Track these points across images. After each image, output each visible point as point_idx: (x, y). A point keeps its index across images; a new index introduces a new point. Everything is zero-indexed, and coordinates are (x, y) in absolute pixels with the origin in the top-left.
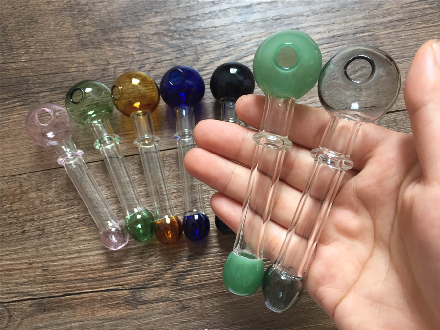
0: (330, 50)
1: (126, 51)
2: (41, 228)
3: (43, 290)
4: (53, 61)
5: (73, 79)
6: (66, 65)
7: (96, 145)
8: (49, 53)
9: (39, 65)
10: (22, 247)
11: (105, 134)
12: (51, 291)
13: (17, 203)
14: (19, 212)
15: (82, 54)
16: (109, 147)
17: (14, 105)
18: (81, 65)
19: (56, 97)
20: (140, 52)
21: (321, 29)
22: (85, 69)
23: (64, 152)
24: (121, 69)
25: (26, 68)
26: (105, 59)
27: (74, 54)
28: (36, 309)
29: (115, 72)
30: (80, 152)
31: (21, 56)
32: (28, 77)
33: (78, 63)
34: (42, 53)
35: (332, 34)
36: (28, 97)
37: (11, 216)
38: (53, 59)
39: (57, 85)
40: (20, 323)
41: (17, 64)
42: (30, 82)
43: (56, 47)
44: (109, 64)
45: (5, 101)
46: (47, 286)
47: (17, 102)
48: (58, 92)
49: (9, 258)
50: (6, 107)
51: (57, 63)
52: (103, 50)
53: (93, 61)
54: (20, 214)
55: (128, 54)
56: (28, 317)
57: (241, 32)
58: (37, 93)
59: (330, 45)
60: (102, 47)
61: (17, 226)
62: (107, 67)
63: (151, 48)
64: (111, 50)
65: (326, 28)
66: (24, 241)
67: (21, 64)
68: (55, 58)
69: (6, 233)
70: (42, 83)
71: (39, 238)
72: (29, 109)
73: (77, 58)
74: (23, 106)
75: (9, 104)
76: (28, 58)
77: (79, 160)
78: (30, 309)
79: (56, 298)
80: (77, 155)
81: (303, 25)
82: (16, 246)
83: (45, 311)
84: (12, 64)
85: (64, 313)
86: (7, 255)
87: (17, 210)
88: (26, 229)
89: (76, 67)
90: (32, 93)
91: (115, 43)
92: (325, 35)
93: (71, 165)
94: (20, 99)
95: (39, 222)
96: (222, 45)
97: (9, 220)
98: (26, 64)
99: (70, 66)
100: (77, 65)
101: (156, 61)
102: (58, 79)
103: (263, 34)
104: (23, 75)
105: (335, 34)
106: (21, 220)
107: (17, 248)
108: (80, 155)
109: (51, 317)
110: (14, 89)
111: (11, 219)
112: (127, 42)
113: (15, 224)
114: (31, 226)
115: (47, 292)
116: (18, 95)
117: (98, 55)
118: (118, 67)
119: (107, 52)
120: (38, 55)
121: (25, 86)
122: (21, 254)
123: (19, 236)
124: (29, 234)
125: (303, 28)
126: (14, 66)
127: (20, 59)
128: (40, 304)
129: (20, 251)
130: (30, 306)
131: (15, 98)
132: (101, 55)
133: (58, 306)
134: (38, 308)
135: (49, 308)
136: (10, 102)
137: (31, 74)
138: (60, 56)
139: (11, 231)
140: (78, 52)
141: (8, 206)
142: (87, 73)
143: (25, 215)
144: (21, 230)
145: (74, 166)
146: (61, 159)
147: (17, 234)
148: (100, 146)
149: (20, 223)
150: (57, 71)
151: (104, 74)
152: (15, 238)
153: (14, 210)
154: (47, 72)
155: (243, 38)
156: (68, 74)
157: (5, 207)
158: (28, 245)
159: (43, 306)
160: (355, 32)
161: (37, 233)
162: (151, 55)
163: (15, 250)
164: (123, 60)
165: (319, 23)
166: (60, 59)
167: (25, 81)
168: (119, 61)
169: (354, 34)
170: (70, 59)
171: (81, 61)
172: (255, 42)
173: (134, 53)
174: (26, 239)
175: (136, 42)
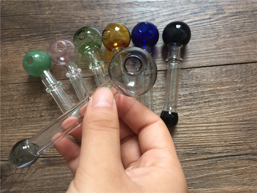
0: (237, 20)
1: (110, 12)
2: (52, 115)
3: (50, 152)
4: (65, 15)
5: (77, 27)
6: (73, 18)
7: (90, 67)
8: (63, 10)
9: (57, 17)
10: (40, 125)
11: (96, 60)
12: (56, 153)
13: (38, 99)
14: (39, 104)
15: (83, 12)
16: (97, 68)
17: (40, 40)
18: (82, 19)
19: (66, 37)
20: (118, 13)
21: (232, 7)
22: (84, 21)
23: (70, 69)
24: (106, 22)
25: (49, 18)
26: (97, 16)
27: (78, 12)
28: (46, 163)
29: (102, 24)
30: (79, 70)
31: (46, 11)
32: (50, 24)
33: (81, 17)
34: (59, 10)
35: (238, 10)
36: (49, 35)
37: (34, 106)
38: (65, 14)
39: (67, 30)
40: (35, 172)
41: (43, 16)
42: (50, 27)
43: (68, 7)
44: (99, 19)
45: (35, 37)
46: (53, 150)
47: (42, 38)
48: (67, 34)
49: (31, 131)
50: (35, 40)
51: (67, 17)
52: (96, 10)
53: (89, 17)
54: (40, 105)
55: (111, 14)
56: (40, 168)
57: (182, 5)
58: (54, 34)
59: (237, 17)
60: (96, 9)
61: (37, 112)
62: (98, 21)
63: (125, 11)
64: (101, 11)
65: (235, 6)
66: (41, 121)
67: (45, 15)
68: (67, 14)
69: (30, 116)
70: (58, 28)
71: (50, 121)
72: (49, 43)
73: (80, 14)
74: (46, 41)
75: (37, 39)
76: (51, 12)
77: (79, 75)
78: (41, 163)
79: (58, 158)
80: (77, 72)
81: (220, 4)
82: (36, 124)
83: (51, 165)
84: (41, 15)
85: (62, 167)
86: (30, 129)
87: (38, 102)
88: (43, 114)
89: (79, 20)
90: (52, 33)
91: (104, 7)
92: (234, 11)
93: (73, 77)
94: (44, 36)
95: (51, 111)
96: (169, 12)
97: (33, 109)
98: (49, 16)
99: (75, 19)
100: (79, 19)
101: (128, 19)
102: (68, 26)
103: (195, 7)
104: (46, 22)
105: (240, 11)
106: (40, 109)
107: (36, 125)
108: (79, 72)
109: (54, 169)
110: (40, 30)
111: (34, 108)
112: (111, 7)
113: (36, 111)
114: (46, 113)
115: (53, 154)
116: (43, 34)
117: (93, 13)
118: (104, 21)
119: (98, 12)
120: (56, 11)
121: (47, 29)
122: (38, 129)
123: (38, 119)
124: (44, 118)
125: (221, 5)
126: (41, 16)
127: (45, 13)
128: (48, 161)
129: (38, 127)
130: (42, 161)
131: (41, 35)
132: (94, 13)
133: (59, 163)
134: (47, 163)
135: (54, 164)
136: (38, 37)
137: (51, 22)
138: (70, 13)
139: (34, 115)
140: (81, 11)
141: (33, 100)
142: (85, 24)
143: (43, 106)
144: (39, 115)
145: (75, 79)
146: (68, 74)
147: (37, 117)
148: (93, 67)
149: (39, 111)
150: (67, 21)
151: (95, 25)
152: (36, 120)
153: (37, 103)
154: (61, 22)
155: (182, 9)
156: (74, 23)
157: (31, 100)
158: (43, 124)
159: (50, 162)
160: (252, 10)
161: (49, 117)
162: (125, 16)
163: (35, 127)
164: (108, 17)
165: (231, 3)
166: (70, 14)
167: (48, 26)
168: (105, 18)
169: (252, 12)
170: (76, 15)
171: (82, 16)
172: (190, 12)
173: (115, 14)
174: (42, 121)
175: (116, 7)
